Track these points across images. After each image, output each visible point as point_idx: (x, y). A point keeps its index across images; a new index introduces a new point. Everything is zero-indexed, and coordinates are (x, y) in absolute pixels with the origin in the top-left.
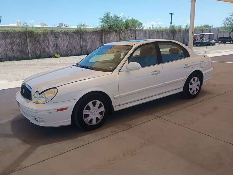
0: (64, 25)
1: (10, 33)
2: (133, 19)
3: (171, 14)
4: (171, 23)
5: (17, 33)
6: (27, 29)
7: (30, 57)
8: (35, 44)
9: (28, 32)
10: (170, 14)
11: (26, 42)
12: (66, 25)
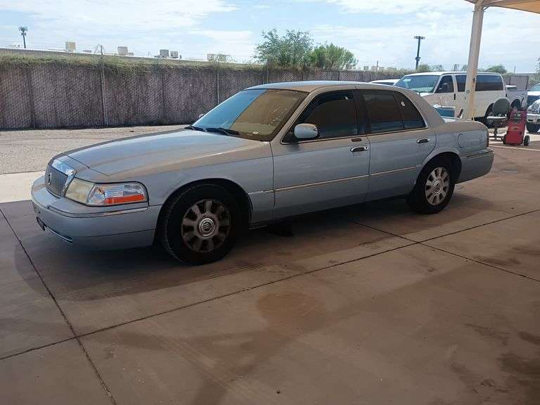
0: (170, 55)
1: (66, 66)
2: (332, 45)
3: (419, 38)
4: (418, 59)
5: (81, 66)
6: (104, 58)
7: (106, 120)
8: (119, 93)
9: (106, 65)
10: (416, 37)
11: (98, 88)
12: (176, 53)
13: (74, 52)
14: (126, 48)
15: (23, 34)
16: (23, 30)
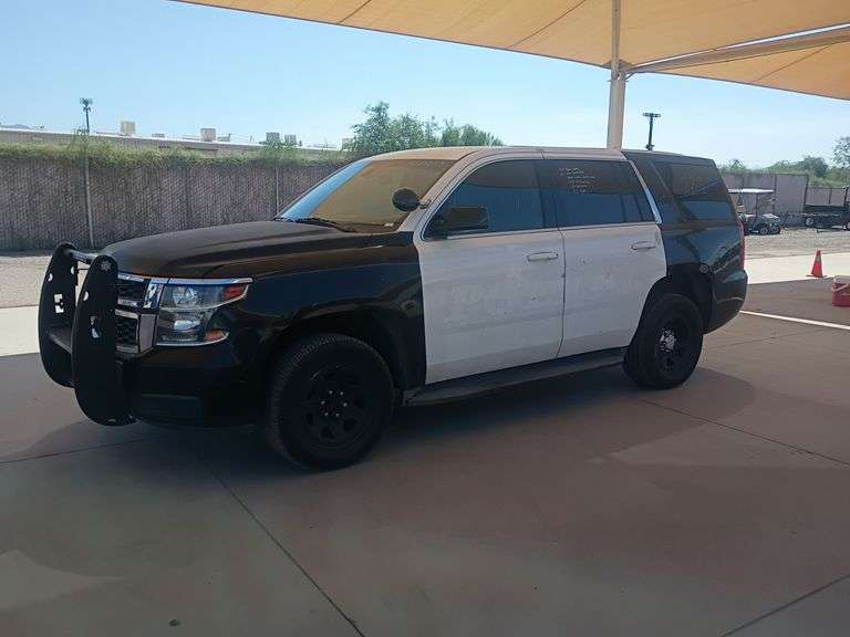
3: (652, 115)
5: (53, 160)
10: (646, 115)
11: (81, 192)
12: (293, 137)
13: (134, 136)
14: (214, 130)
15: (86, 109)
16: (86, 102)
